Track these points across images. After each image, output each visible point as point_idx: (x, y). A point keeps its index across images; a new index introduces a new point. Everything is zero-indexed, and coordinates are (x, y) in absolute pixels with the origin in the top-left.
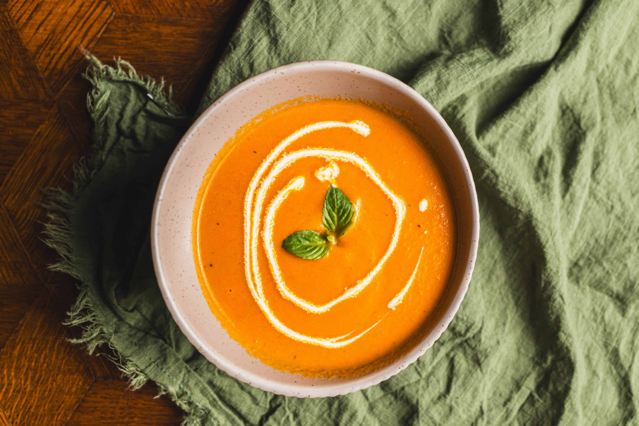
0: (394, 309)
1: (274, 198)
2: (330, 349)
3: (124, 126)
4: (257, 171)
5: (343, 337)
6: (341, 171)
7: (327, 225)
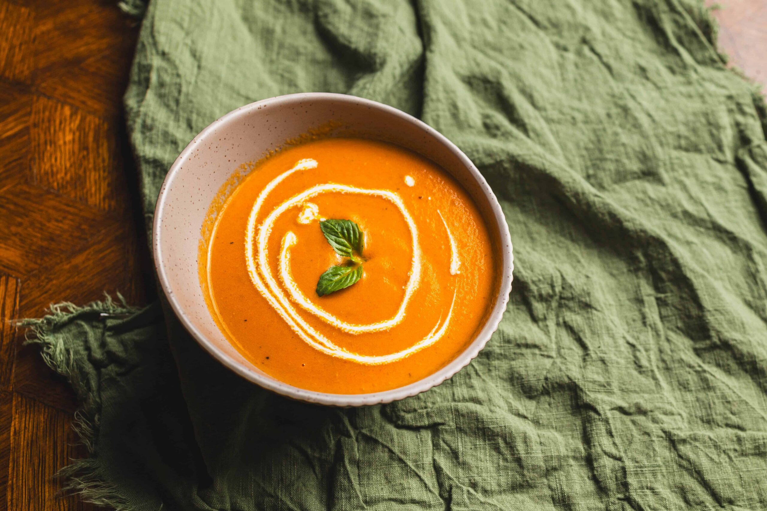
0: (459, 272)
1: (279, 265)
2: (435, 344)
3: (98, 354)
4: (246, 255)
5: (436, 327)
6: (318, 205)
7: (343, 253)
